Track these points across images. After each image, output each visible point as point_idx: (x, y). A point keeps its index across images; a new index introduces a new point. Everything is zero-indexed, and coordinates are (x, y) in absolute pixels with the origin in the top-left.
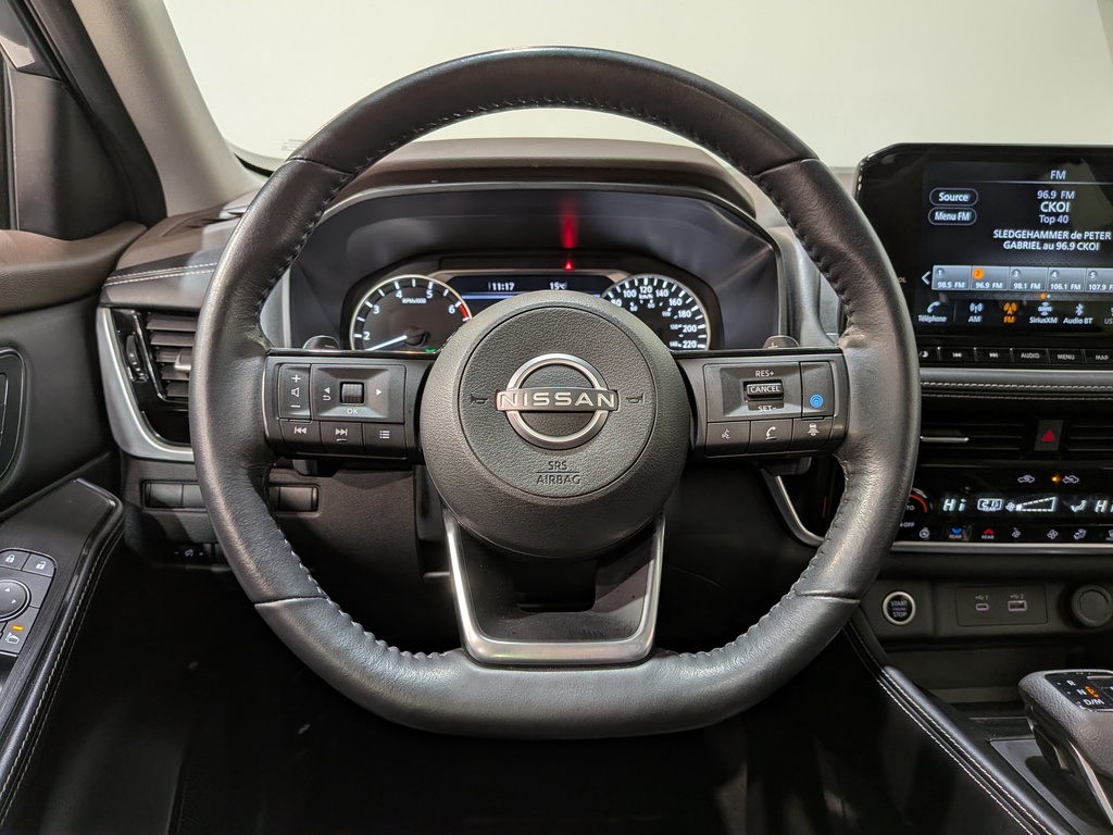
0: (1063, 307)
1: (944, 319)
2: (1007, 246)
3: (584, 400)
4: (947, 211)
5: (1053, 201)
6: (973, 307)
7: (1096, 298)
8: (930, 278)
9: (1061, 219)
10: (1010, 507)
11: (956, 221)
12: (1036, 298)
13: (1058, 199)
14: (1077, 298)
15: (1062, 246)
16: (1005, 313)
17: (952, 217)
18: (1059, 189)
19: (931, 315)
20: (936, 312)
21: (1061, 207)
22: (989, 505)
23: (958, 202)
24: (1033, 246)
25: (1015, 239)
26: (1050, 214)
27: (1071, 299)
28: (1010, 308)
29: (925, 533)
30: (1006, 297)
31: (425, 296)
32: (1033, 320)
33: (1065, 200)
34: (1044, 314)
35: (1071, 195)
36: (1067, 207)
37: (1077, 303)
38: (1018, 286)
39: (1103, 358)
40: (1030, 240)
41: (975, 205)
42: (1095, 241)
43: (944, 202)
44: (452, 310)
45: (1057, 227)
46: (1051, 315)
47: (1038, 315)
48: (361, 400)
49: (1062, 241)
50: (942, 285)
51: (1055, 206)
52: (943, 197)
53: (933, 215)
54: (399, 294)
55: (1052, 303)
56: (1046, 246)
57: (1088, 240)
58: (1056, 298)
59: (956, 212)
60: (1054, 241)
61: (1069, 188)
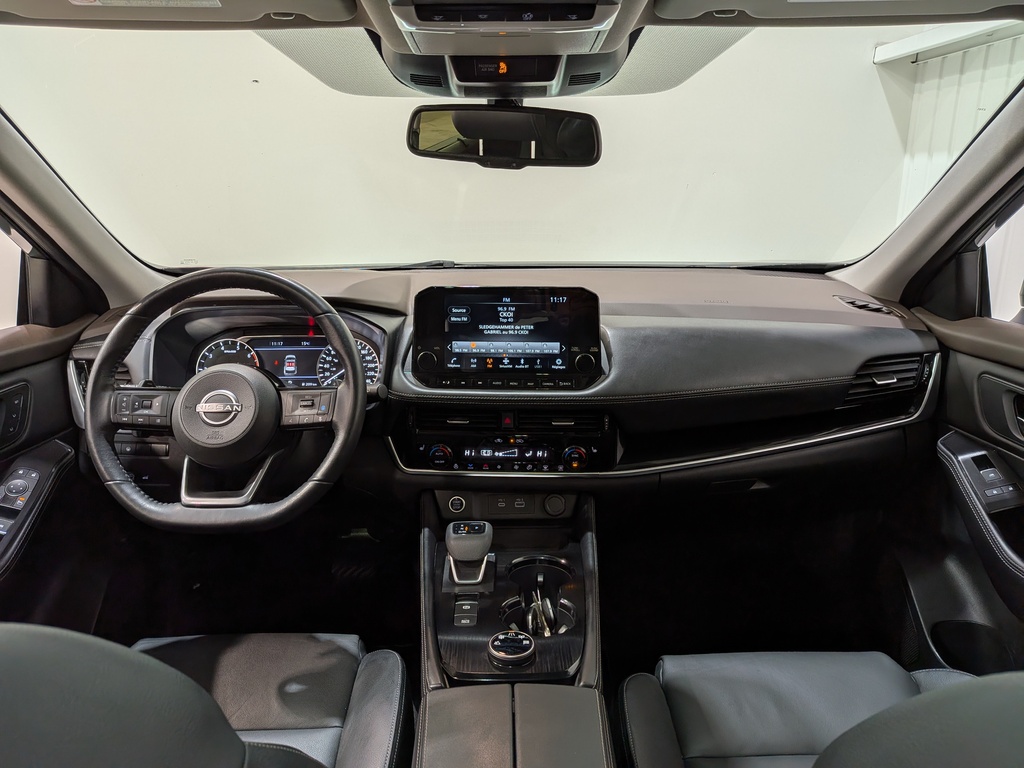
0: (514, 360)
1: (459, 366)
2: (485, 332)
3: (229, 408)
4: (456, 317)
5: (505, 312)
6: (472, 360)
7: (530, 356)
8: (451, 347)
9: (510, 320)
10: (496, 454)
11: (461, 321)
12: (501, 356)
13: (507, 311)
14: (520, 356)
15: (511, 332)
16: (488, 363)
17: (459, 319)
18: (507, 306)
19: (453, 364)
20: (455, 363)
21: (509, 314)
22: (486, 453)
23: (461, 312)
24: (497, 332)
25: (489, 329)
26: (504, 318)
27: (518, 356)
28: (490, 361)
29: (456, 466)
30: (488, 355)
31: (235, 349)
32: (501, 366)
33: (511, 311)
34: (506, 363)
35: (513, 309)
36: (512, 314)
37: (521, 358)
38: (492, 351)
39: (530, 385)
40: (496, 329)
41: (469, 314)
42: (526, 330)
43: (454, 313)
44: (249, 356)
45: (508, 323)
46: (509, 364)
47: (503, 364)
48: (150, 407)
49: (511, 330)
50: (457, 350)
51: (506, 314)
52: (454, 310)
53: (450, 318)
54: (223, 348)
55: (509, 359)
56: (504, 333)
57: (523, 329)
58: (511, 356)
59: (460, 317)
60: (507, 330)
61: (512, 306)
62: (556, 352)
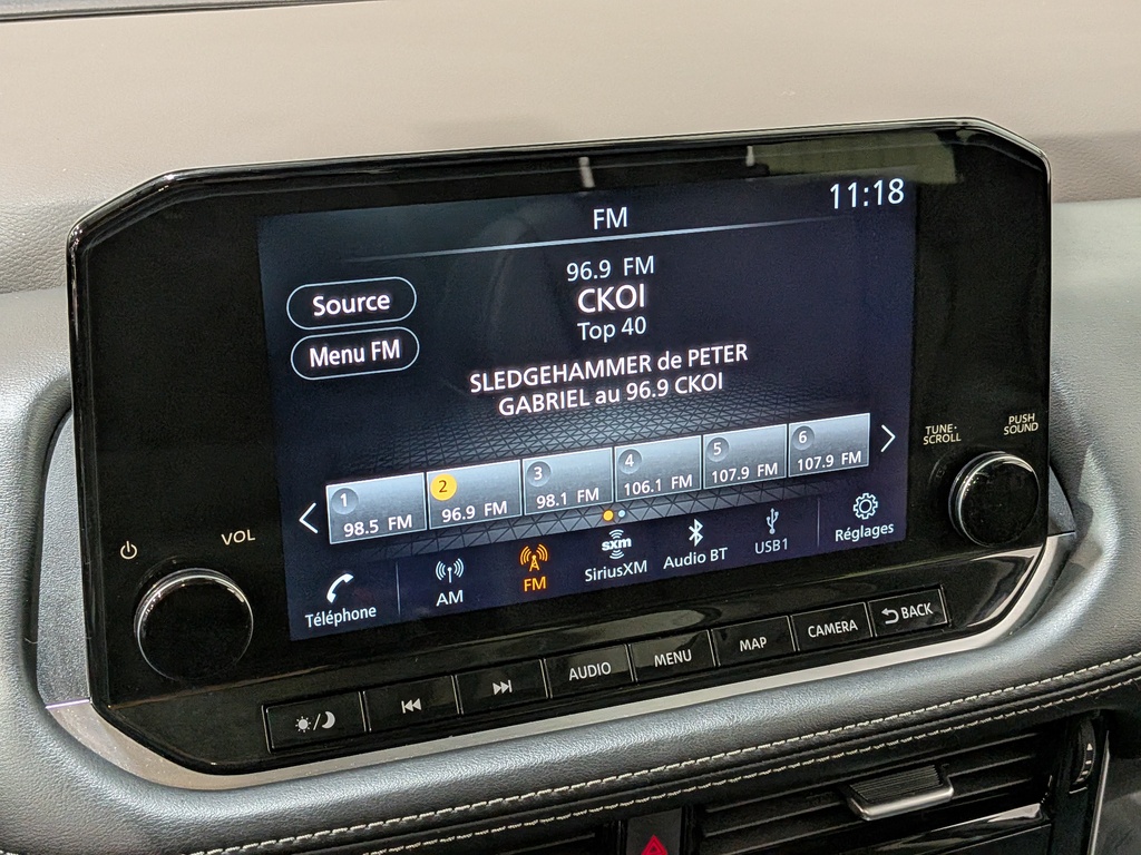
0: (656, 535)
1: (371, 612)
2: (506, 408)
4: (335, 344)
5: (603, 284)
6: (440, 570)
7: (732, 500)
8: (320, 517)
9: (628, 328)
11: (368, 364)
12: (591, 521)
13: (617, 278)
14: (686, 507)
15: (639, 391)
16: (526, 572)
17: (355, 356)
18: (616, 252)
19: (336, 608)
20: (347, 598)
21: (627, 296)
23: (366, 315)
24: (569, 399)
25: (525, 390)
27: (674, 511)
28: (532, 559)
30: (521, 532)
32: (592, 575)
33: (634, 278)
34: (617, 556)
35: (646, 265)
36: (639, 296)
37: (687, 519)
38: (547, 502)
39: (755, 643)
40: (561, 386)
41: (411, 318)
42: (714, 368)
43: (327, 319)
45: (622, 346)
46: (629, 555)
47: (605, 560)
49: (638, 378)
50: (355, 531)
51: (611, 295)
52: (321, 307)
53: (303, 356)
55: (629, 529)
56: (602, 397)
57: (697, 369)
58: (641, 514)
59: (362, 341)
60: (619, 382)
61: (640, 249)
62: (857, 459)
